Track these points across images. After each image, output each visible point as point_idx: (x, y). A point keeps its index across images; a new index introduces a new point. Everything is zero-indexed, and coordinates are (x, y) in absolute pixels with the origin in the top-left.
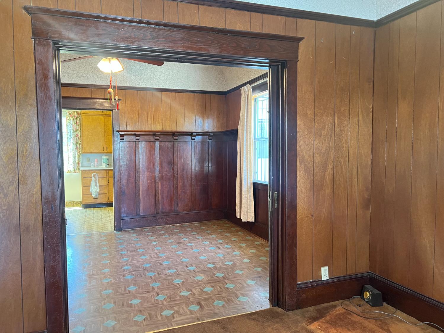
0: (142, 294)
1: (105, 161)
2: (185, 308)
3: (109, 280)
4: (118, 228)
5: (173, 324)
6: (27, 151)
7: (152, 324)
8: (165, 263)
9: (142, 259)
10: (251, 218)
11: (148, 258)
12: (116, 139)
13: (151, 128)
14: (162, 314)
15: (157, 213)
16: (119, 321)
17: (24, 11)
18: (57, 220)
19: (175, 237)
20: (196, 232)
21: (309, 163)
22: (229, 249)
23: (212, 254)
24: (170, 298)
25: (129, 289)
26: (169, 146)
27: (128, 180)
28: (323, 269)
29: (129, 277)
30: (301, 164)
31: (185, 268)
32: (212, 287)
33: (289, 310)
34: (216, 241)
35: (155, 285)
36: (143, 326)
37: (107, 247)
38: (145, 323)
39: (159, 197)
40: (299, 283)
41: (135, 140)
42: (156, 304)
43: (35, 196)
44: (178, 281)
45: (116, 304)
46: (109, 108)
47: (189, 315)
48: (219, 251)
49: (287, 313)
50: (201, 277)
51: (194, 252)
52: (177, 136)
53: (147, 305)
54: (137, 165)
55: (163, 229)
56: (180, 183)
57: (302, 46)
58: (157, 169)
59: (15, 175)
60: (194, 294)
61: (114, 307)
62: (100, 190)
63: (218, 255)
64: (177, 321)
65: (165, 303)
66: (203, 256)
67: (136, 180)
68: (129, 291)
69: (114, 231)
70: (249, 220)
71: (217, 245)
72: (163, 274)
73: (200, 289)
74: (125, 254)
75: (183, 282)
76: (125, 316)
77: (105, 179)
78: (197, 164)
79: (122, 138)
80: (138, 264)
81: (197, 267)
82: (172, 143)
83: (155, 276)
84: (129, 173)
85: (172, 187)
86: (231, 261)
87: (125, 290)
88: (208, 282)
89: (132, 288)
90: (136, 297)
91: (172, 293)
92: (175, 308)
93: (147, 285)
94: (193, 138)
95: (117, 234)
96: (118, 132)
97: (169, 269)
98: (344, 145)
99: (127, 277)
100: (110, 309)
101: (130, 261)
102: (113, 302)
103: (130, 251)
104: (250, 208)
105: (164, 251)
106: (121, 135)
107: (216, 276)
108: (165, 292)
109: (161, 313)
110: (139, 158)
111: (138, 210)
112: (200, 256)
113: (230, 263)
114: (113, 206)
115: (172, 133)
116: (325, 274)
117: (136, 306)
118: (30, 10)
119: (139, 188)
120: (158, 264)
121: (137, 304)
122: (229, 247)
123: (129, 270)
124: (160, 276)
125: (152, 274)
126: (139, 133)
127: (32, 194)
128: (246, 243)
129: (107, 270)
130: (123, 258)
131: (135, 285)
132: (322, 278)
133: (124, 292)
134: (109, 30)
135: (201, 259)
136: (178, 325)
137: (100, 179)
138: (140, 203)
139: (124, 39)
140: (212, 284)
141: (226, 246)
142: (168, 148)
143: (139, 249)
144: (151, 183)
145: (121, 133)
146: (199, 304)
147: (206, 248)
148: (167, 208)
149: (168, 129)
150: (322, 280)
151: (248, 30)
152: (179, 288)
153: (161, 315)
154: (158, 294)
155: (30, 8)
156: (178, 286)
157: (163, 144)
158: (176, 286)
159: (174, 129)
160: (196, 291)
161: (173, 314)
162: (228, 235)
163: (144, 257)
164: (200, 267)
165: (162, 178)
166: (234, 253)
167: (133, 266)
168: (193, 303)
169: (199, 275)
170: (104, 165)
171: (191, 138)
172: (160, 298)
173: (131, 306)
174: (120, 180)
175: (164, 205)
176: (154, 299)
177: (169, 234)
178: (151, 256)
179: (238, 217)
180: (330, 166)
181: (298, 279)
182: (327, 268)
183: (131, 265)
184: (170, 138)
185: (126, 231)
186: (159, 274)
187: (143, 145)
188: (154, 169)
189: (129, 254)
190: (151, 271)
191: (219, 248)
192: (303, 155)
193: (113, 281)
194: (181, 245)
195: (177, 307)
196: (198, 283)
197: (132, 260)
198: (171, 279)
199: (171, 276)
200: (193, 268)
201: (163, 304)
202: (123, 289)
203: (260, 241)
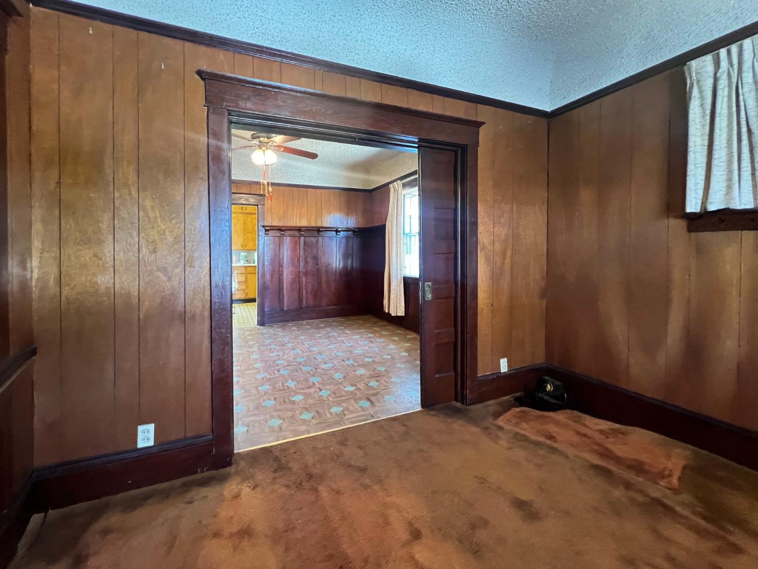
0: (304, 390)
1: (243, 258)
2: (354, 404)
3: (263, 376)
4: (261, 323)
5: (346, 423)
6: (195, 230)
7: (323, 423)
8: (319, 358)
9: (294, 353)
10: (401, 312)
11: (300, 353)
12: (260, 233)
13: (297, 224)
14: (331, 411)
15: (302, 308)
16: (284, 419)
17: (197, 76)
18: (227, 308)
19: (323, 332)
20: (343, 326)
21: (489, 251)
22: (382, 342)
23: (367, 348)
24: (335, 394)
25: (288, 385)
26: (314, 241)
27: (272, 275)
28: (502, 361)
29: (284, 372)
30: (481, 251)
31: (343, 363)
32: (377, 381)
33: (470, 405)
34: (367, 335)
35: (316, 380)
36: (313, 425)
37: (253, 341)
38: (314, 422)
39: (303, 292)
40: (478, 375)
41: (279, 235)
42: (321, 400)
43: (203, 280)
44: (338, 376)
45: (277, 400)
46: (255, 203)
47: (361, 412)
48: (372, 345)
49: (468, 407)
50: (361, 371)
51: (347, 347)
52: (322, 231)
53: (310, 401)
54: (281, 260)
55: (308, 324)
56: (324, 278)
57: (482, 131)
58: (302, 264)
59: (182, 256)
60: (360, 390)
61: (275, 404)
62: (239, 286)
63: (373, 349)
64: (350, 419)
65: (331, 399)
66: (357, 350)
67: (281, 274)
68: (287, 386)
69: (258, 326)
70: (399, 314)
71: (369, 339)
72: (320, 368)
73: (365, 383)
74: (274, 348)
75: (344, 376)
76: (290, 414)
77: (244, 275)
78: (341, 260)
79: (267, 232)
80: (291, 359)
81: (355, 361)
82: (316, 238)
83: (312, 370)
84: (273, 268)
85: (316, 283)
86: (388, 355)
87: (283, 385)
88: (372, 377)
89: (291, 384)
90: (297, 393)
91: (336, 388)
92: (344, 404)
93: (306, 380)
94: (338, 233)
95: (261, 329)
96: (263, 227)
97: (325, 363)
98: (522, 233)
99: (283, 372)
100: (271, 406)
101: (281, 355)
102: (273, 399)
103: (279, 346)
104: (400, 302)
105: (314, 345)
106: (266, 230)
107: (378, 370)
108: (328, 387)
109: (329, 410)
110: (283, 253)
111: (281, 305)
112: (355, 350)
113: (389, 357)
114: (256, 302)
115: (317, 229)
116: (504, 366)
117: (299, 403)
118: (204, 74)
119: (283, 282)
120: (312, 358)
121: (300, 401)
122: (382, 340)
123: (283, 364)
124: (318, 370)
125: (308, 369)
126: (284, 228)
127: (200, 278)
128: (398, 337)
129: (258, 365)
130: (273, 352)
131: (292, 380)
132: (500, 370)
133: (282, 388)
134: (289, 102)
135: (357, 353)
136: (352, 423)
137: (239, 275)
138: (283, 297)
139: (304, 113)
140: (376, 378)
141: (378, 340)
142: (312, 243)
143: (288, 343)
144: (295, 278)
145: (267, 228)
146: (368, 399)
147: (359, 342)
148: (311, 303)
149: (313, 224)
150: (502, 372)
151: (429, 111)
152: (341, 383)
153: (330, 413)
154: (321, 390)
155: (204, 72)
156: (340, 381)
157: (308, 239)
158: (338, 381)
159: (319, 225)
160: (361, 386)
161: (343, 411)
162: (377, 329)
163: (295, 352)
164: (358, 362)
165: (306, 273)
166: (390, 347)
167: (286, 360)
168: (361, 399)
169: (360, 370)
170: (242, 262)
171: (336, 234)
172: (324, 393)
173: (294, 403)
174: (263, 275)
175: (308, 300)
176: (318, 395)
177: (315, 329)
178: (302, 350)
179: (387, 311)
180: (509, 254)
181: (479, 371)
182: (506, 360)
183: (283, 360)
184: (315, 233)
185: (269, 326)
186: (316, 369)
187: (287, 240)
188: (298, 264)
189: (278, 348)
190: (307, 365)
191: (372, 342)
192: (483, 242)
193: (268, 376)
194: (332, 339)
195: (346, 403)
196: (360, 377)
197: (283, 354)
198: (331, 373)
199: (330, 370)
200: (351, 362)
201: (329, 400)
202: (280, 384)
203: (413, 335)
